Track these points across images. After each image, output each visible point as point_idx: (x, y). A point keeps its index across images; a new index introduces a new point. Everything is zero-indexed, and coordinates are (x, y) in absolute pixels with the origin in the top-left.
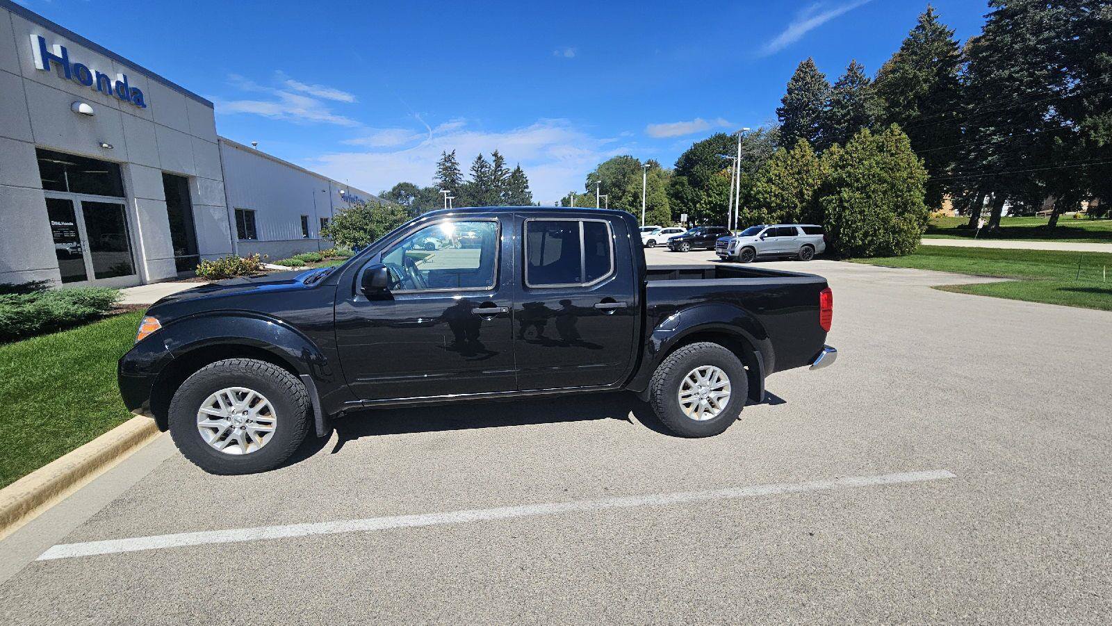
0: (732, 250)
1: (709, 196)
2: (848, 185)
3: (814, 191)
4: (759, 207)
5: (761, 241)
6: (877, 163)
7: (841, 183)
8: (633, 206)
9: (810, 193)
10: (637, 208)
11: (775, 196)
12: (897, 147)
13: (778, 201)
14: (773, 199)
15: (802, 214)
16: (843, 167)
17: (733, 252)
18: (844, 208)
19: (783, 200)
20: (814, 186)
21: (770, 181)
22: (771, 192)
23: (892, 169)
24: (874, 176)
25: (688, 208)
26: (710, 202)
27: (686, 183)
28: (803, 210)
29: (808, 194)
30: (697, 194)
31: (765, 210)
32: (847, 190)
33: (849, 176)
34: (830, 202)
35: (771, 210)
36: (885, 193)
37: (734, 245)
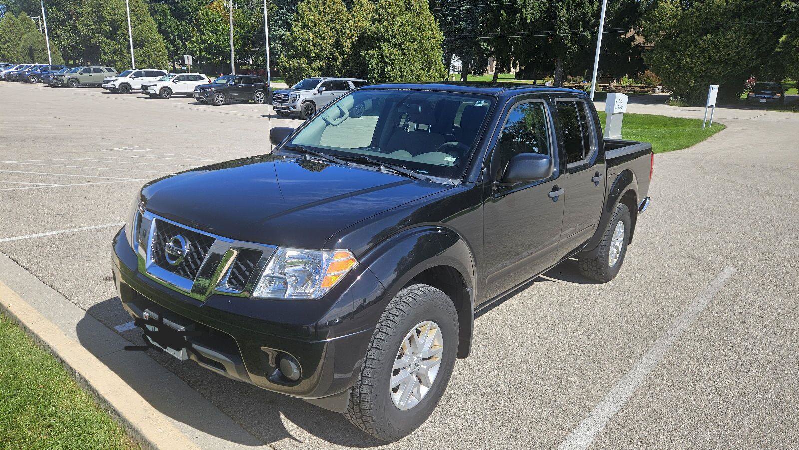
0: (294, 104)
1: (201, 33)
2: (386, 40)
3: (352, 43)
4: (298, 55)
5: (318, 95)
6: (408, 21)
7: (381, 38)
8: (113, 40)
9: (349, 45)
10: (119, 42)
11: (314, 45)
12: (420, 6)
13: (317, 51)
14: (312, 48)
15: (344, 66)
16: (380, 21)
17: (294, 107)
18: (386, 64)
19: (321, 50)
20: (351, 38)
21: (305, 27)
22: (309, 40)
23: (420, 29)
24: (407, 34)
25: (175, 46)
26: (204, 42)
27: (168, 12)
28: (345, 63)
29: (347, 45)
30: (185, 30)
31: (304, 60)
32: (386, 45)
33: (386, 32)
34: (372, 56)
35: (310, 61)
36: (416, 51)
37: (295, 100)
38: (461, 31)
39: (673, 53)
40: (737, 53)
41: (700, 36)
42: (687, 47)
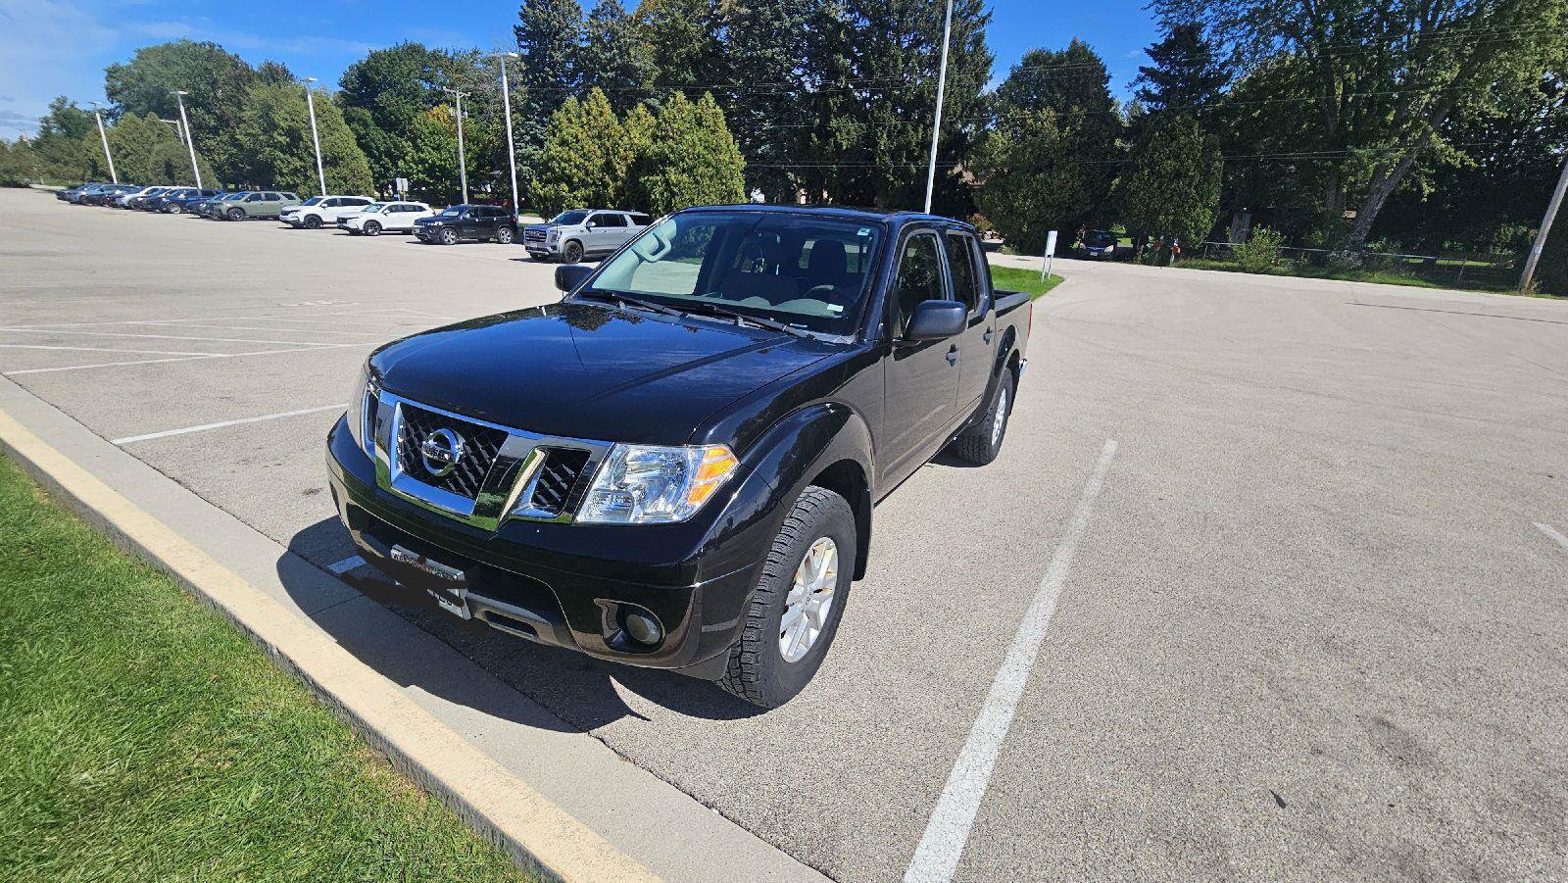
0: (553, 244)
1: (419, 149)
2: (672, 164)
3: (628, 167)
4: (557, 180)
5: (586, 232)
6: (700, 140)
7: (663, 160)
8: (292, 155)
9: (624, 169)
10: (301, 159)
11: (576, 166)
12: (715, 122)
13: (581, 174)
14: (575, 171)
15: (617, 196)
16: (663, 138)
17: (554, 248)
18: (673, 194)
19: (587, 174)
20: (626, 159)
21: (563, 143)
22: (570, 160)
23: (715, 151)
24: (699, 157)
25: (382, 166)
26: (423, 161)
27: (370, 121)
28: (619, 191)
29: (621, 170)
30: (396, 146)
31: (564, 186)
32: (673, 170)
33: (673, 152)
34: (655, 183)
35: (573, 188)
36: (711, 178)
37: (554, 238)
38: (763, 156)
39: (1005, 192)
40: (1072, 196)
41: (1033, 175)
42: (1019, 187)
